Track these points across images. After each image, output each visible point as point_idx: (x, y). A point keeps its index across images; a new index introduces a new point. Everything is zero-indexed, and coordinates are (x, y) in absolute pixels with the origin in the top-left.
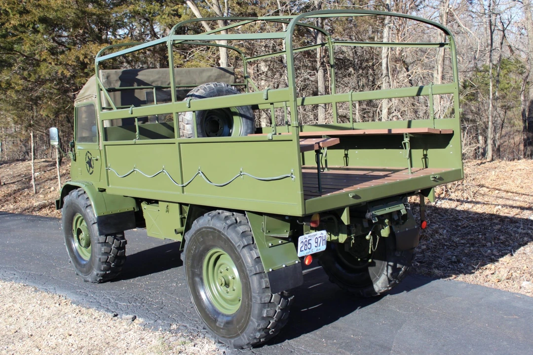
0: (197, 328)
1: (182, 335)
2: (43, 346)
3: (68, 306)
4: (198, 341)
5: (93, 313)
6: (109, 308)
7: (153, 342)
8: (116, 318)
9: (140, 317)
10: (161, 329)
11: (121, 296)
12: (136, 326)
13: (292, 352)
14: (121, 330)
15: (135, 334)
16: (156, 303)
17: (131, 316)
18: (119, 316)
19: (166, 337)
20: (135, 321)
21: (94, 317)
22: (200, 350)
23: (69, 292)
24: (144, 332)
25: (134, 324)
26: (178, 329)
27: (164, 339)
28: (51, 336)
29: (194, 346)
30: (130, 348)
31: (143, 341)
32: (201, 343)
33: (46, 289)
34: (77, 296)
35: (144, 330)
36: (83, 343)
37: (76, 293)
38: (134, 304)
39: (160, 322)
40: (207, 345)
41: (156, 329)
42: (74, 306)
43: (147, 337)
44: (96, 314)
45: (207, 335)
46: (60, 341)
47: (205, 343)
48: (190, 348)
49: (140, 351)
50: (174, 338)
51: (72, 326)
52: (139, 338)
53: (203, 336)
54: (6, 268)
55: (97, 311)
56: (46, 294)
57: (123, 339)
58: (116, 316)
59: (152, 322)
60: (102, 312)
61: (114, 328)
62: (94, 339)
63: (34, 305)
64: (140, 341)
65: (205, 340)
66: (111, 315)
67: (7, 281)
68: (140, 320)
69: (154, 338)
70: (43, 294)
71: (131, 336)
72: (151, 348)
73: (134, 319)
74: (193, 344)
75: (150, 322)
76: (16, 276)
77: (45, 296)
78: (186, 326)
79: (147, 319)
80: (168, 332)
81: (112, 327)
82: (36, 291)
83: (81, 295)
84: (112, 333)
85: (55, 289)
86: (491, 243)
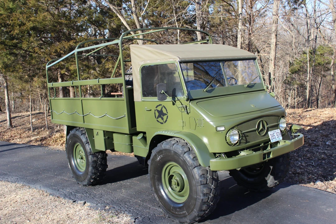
0: (121, 208)
1: (112, 212)
2: (32, 219)
3: (48, 197)
4: (120, 215)
5: (62, 200)
6: (71, 197)
7: (95, 216)
8: (75, 203)
9: (88, 202)
10: (100, 209)
11: (78, 191)
12: (85, 208)
14: (77, 210)
15: (85, 212)
16: (98, 194)
17: (83, 202)
18: (76, 202)
19: (102, 214)
21: (62, 203)
22: (121, 221)
23: (48, 188)
24: (90, 211)
25: (85, 206)
26: (110, 209)
27: (101, 215)
28: (36, 213)
29: (118, 218)
30: (81, 219)
31: (89, 216)
32: (122, 217)
33: (35, 187)
34: (53, 191)
35: (90, 209)
36: (55, 217)
37: (52, 189)
38: (86, 195)
39: (100, 205)
40: (125, 218)
41: (97, 209)
42: (51, 196)
43: (91, 214)
44: (63, 201)
45: (126, 212)
46: (42, 216)
47: (124, 216)
48: (115, 219)
49: (87, 221)
50: (107, 214)
51: (49, 208)
52: (86, 214)
53: (123, 212)
54: (13, 175)
55: (64, 199)
56: (35, 190)
57: (78, 215)
58: (74, 202)
59: (95, 205)
60: (67, 200)
61: (73, 208)
62: (61, 215)
63: (28, 196)
64: (87, 216)
65: (125, 215)
66: (71, 201)
67: (13, 183)
68: (88, 204)
69: (95, 215)
71: (82, 213)
72: (93, 220)
73: (85, 203)
74: (117, 217)
75: (94, 205)
76: (18, 180)
77: (34, 191)
78: (114, 207)
79: (92, 203)
80: (104, 211)
81: (72, 208)
82: (30, 188)
83: (55, 190)
84: (72, 211)
85: (40, 187)
86: (301, 158)
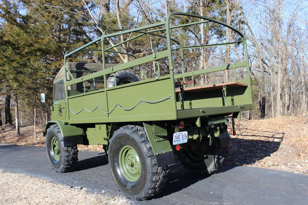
0: (116, 192)
1: (107, 195)
2: (32, 203)
3: (47, 184)
4: (116, 198)
5: (60, 187)
6: (69, 184)
7: (92, 199)
8: (72, 188)
9: (84, 187)
10: (96, 193)
11: (75, 178)
12: (82, 192)
13: (168, 201)
14: (75, 194)
15: (82, 196)
16: (93, 181)
17: (80, 187)
18: (74, 187)
19: (99, 197)
20: (83, 189)
21: (60, 188)
22: (118, 203)
23: (48, 177)
24: (87, 195)
25: (82, 191)
26: (105, 193)
27: (97, 198)
28: (36, 198)
29: (114, 200)
30: (79, 202)
31: (86, 199)
32: (118, 199)
33: (36, 176)
34: (52, 179)
35: (87, 194)
36: (53, 201)
37: (52, 177)
38: (82, 182)
39: (96, 189)
40: (121, 200)
41: (93, 193)
42: (50, 183)
43: (88, 197)
44: (62, 187)
45: (121, 195)
46: (41, 200)
47: (120, 199)
48: (112, 202)
49: (84, 204)
50: (103, 197)
51: (48, 193)
52: (84, 198)
53: (119, 195)
54: (17, 167)
55: (62, 185)
56: (36, 178)
57: (75, 199)
58: (72, 187)
59: (91, 189)
60: (65, 186)
61: (71, 193)
62: (59, 199)
63: (29, 183)
64: (84, 199)
65: (120, 198)
66: (69, 187)
67: (17, 173)
68: (84, 189)
69: (92, 198)
70: (35, 179)
71: (80, 197)
72: (91, 202)
73: (82, 188)
74: (113, 199)
75: (90, 190)
76: (22, 171)
77: (35, 180)
78: (109, 191)
79: (89, 188)
80: (100, 194)
81: (70, 192)
82: (31, 177)
83: (54, 178)
84: (70, 195)
85: (41, 176)
86: (260, 151)
